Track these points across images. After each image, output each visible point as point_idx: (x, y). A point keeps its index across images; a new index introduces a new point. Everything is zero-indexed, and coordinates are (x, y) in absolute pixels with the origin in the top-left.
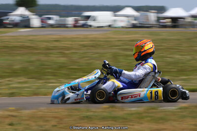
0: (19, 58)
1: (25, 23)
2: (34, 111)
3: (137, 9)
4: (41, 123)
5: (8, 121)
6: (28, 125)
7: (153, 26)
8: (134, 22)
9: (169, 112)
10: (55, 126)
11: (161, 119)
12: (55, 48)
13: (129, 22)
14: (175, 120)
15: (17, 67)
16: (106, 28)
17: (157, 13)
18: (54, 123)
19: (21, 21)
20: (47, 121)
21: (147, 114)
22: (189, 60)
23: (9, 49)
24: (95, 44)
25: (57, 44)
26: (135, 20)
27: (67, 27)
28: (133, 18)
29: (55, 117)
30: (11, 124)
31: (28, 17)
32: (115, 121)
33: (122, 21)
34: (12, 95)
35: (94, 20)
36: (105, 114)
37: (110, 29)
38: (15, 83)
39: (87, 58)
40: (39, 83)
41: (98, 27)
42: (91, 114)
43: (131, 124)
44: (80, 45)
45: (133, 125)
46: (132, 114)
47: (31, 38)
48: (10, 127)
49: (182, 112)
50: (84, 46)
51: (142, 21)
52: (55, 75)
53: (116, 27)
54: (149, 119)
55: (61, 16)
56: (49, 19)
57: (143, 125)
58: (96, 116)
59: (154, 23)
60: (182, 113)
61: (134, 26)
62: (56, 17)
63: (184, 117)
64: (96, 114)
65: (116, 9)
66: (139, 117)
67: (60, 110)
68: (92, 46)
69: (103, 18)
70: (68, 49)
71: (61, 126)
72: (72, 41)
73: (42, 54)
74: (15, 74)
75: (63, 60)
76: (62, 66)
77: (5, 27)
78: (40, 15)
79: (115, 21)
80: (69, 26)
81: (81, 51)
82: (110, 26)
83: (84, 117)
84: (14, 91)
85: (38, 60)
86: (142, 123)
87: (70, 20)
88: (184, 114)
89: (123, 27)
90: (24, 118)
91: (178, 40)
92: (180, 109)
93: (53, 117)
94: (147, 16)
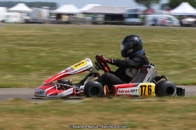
3: (30, 5)
7: (45, 22)
8: (27, 18)
9: (73, 105)
11: (67, 112)
13: (21, 17)
14: (80, 114)
17: (50, 9)
21: (52, 108)
26: (28, 16)
28: (26, 14)
32: (23, 114)
33: (15, 17)
36: (12, 107)
37: (3, 24)
43: (38, 116)
45: (40, 118)
49: (87, 106)
51: (35, 16)
53: (9, 23)
57: (50, 118)
58: (4, 108)
59: (47, 19)
61: (27, 22)
63: (89, 110)
64: (3, 106)
66: (46, 110)
79: (8, 16)
82: (3, 21)
86: (48, 116)
88: (89, 107)
89: (15, 23)
91: (71, 35)
94: (40, 12)
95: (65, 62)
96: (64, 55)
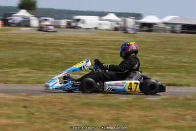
0: (22, 52)
1: (26, 23)
2: (43, 96)
3: (119, 15)
4: (50, 107)
5: (22, 104)
6: (39, 108)
8: (116, 26)
9: (153, 101)
10: (61, 110)
11: (148, 107)
12: (51, 45)
13: (112, 25)
14: (159, 109)
15: (21, 59)
16: (93, 30)
17: (135, 19)
18: (59, 107)
19: (23, 21)
20: (54, 105)
21: (136, 103)
22: (163, 60)
23: (13, 44)
24: (84, 43)
25: (53, 42)
26: (117, 24)
27: (61, 28)
28: (115, 23)
29: (61, 103)
30: (25, 107)
31: (28, 18)
32: (110, 108)
33: (106, 25)
34: (20, 82)
35: (83, 23)
36: (102, 102)
37: (96, 30)
38: (21, 72)
39: (78, 55)
40: (40, 74)
41: (86, 29)
42: (90, 101)
43: (123, 110)
44: (72, 43)
45: (125, 112)
46: (123, 102)
47: (31, 36)
48: (24, 109)
49: (164, 102)
50: (75, 44)
52: (53, 68)
53: (101, 30)
54: (138, 107)
55: (56, 18)
56: (46, 20)
57: (133, 112)
58: (94, 103)
60: (164, 104)
61: (116, 29)
62: (51, 19)
63: (166, 106)
64: (94, 101)
65: (101, 14)
66: (130, 105)
67: (63, 97)
68: (82, 45)
69: (91, 21)
70: (62, 46)
71: (66, 110)
72: (66, 40)
73: (41, 49)
74: (19, 65)
75: (58, 55)
76: (58, 61)
77: (9, 26)
78: (38, 17)
79: (100, 24)
80: (62, 27)
81: (73, 49)
82: (96, 28)
83: (84, 103)
84: (21, 79)
85: (39, 55)
86: (132, 110)
87: (63, 22)
88: (166, 104)
89: (106, 30)
90: (35, 102)
91: (153, 42)
92: (162, 99)
93: (59, 102)
95: (147, 65)
96: (147, 59)
